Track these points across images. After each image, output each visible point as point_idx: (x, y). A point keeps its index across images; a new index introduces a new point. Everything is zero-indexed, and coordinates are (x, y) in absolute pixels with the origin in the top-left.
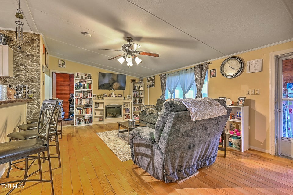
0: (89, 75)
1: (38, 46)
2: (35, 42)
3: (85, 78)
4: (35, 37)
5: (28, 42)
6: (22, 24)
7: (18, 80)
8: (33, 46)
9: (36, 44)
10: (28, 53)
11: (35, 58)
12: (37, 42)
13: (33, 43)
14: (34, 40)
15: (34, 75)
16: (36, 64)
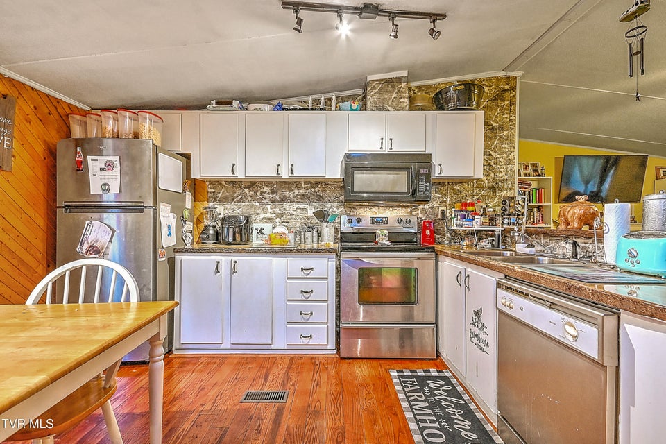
0: (534, 165)
1: (512, 104)
2: (506, 95)
3: (525, 175)
4: (507, 84)
5: (494, 99)
6: (645, 29)
7: (477, 187)
8: (502, 107)
9: (508, 100)
10: (494, 124)
11: (505, 133)
12: (511, 95)
13: (503, 100)
14: (505, 91)
15: (503, 174)
16: (507, 146)
